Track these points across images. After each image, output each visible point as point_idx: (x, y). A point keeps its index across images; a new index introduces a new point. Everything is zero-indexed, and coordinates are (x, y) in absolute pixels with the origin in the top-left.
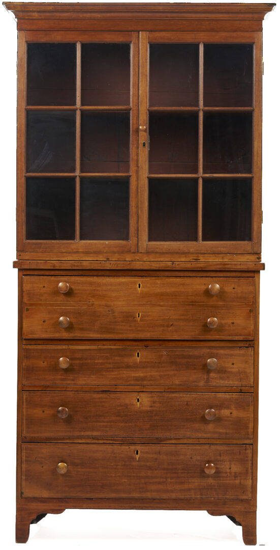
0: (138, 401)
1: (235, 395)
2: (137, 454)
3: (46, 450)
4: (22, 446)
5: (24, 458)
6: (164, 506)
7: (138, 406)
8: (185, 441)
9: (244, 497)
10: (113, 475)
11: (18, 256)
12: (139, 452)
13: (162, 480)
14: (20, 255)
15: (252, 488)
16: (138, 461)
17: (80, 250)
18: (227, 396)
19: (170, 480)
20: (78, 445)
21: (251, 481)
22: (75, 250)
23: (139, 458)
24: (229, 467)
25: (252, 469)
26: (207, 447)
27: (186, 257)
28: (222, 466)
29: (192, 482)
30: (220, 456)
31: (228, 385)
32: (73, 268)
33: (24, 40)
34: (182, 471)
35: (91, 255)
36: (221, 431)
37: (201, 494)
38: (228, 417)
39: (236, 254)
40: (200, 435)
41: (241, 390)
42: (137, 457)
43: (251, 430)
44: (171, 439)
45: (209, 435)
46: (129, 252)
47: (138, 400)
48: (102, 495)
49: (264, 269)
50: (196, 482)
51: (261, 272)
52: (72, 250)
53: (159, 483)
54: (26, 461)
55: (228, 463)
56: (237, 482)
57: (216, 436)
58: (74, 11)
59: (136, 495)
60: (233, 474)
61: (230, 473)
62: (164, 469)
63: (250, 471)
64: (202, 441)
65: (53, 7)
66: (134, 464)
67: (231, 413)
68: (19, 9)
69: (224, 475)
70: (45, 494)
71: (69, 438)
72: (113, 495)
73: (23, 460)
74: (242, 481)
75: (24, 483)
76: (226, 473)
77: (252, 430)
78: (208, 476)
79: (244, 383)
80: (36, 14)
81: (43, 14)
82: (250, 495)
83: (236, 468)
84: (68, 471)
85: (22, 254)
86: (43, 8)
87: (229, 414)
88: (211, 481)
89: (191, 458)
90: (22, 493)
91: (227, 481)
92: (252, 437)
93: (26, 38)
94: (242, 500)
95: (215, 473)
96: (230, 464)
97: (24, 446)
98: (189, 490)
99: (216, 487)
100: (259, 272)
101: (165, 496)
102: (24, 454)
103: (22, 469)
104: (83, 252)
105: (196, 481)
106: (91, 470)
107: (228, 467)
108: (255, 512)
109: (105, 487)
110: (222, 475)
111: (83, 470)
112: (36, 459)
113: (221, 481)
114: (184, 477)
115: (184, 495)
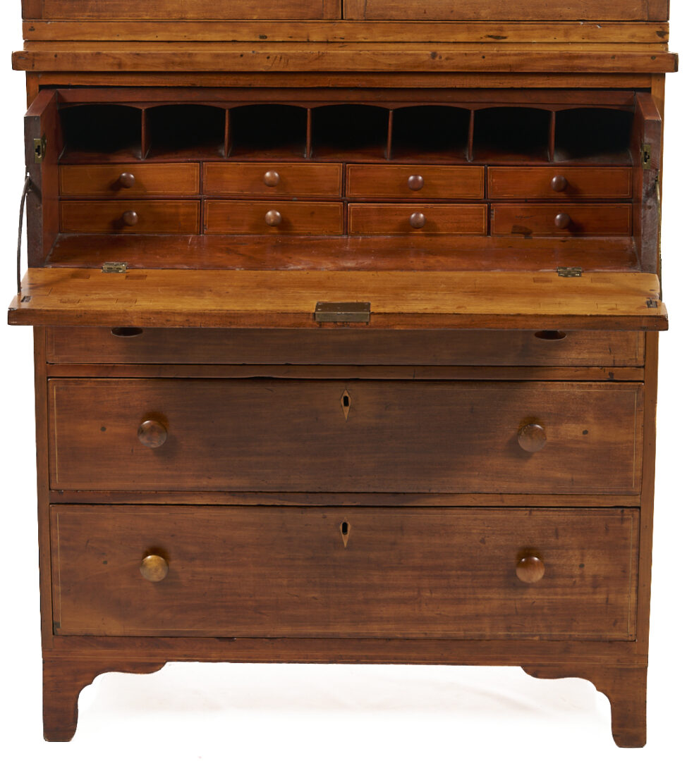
0: (346, 403)
1: (595, 390)
2: (345, 530)
3: (112, 522)
4: (53, 513)
5: (58, 542)
6: (414, 655)
7: (346, 414)
8: (467, 501)
9: (617, 635)
10: (285, 582)
11: (27, 30)
12: (349, 528)
13: (408, 594)
14: (32, 29)
15: (637, 613)
16: (348, 548)
17: (190, 15)
18: (577, 390)
19: (428, 594)
20: (194, 509)
21: (633, 596)
22: (175, 16)
23: (350, 542)
24: (579, 563)
25: (638, 566)
26: (522, 514)
27: (469, 30)
28: (562, 562)
29: (484, 599)
30: (557, 535)
31: (577, 363)
32: (171, 69)
34: (459, 572)
35: (220, 27)
36: (559, 475)
37: (509, 628)
38: (578, 442)
39: (604, 23)
40: (504, 486)
41: (611, 374)
42: (345, 539)
43: (635, 474)
44: (431, 495)
45: (528, 486)
46: (318, 17)
47: (346, 399)
48: (257, 630)
49: (676, 69)
50: (496, 599)
51: (669, 76)
52: (169, 13)
53: (401, 601)
54: (63, 548)
55: (577, 552)
56: (600, 597)
57: (546, 487)
59: (342, 629)
60: (589, 580)
61: (582, 576)
62: (414, 568)
63: (632, 571)
64: (509, 501)
66: (337, 554)
67: (585, 432)
69: (567, 581)
70: (114, 627)
71: (171, 492)
72: (285, 630)
73: (54, 546)
74: (612, 597)
75: (59, 602)
76: (572, 577)
77: (639, 474)
78: (526, 586)
79: (620, 358)
82: (632, 630)
83: (595, 565)
84: (171, 575)
85: (37, 25)
87: (580, 434)
88: (532, 596)
89: (483, 541)
90: (55, 625)
91: (574, 597)
92: (638, 490)
94: (611, 642)
95: (544, 577)
96: (583, 555)
97: (57, 512)
98: (478, 617)
99: (546, 611)
100: (663, 76)
101: (415, 631)
102: (57, 532)
103: (55, 569)
104: (197, 21)
105: (497, 596)
106: (229, 570)
107: (576, 563)
108: (643, 670)
109: (263, 611)
110: (560, 581)
111: (207, 570)
112: (89, 544)
113: (559, 597)
114: (466, 587)
115: (465, 630)
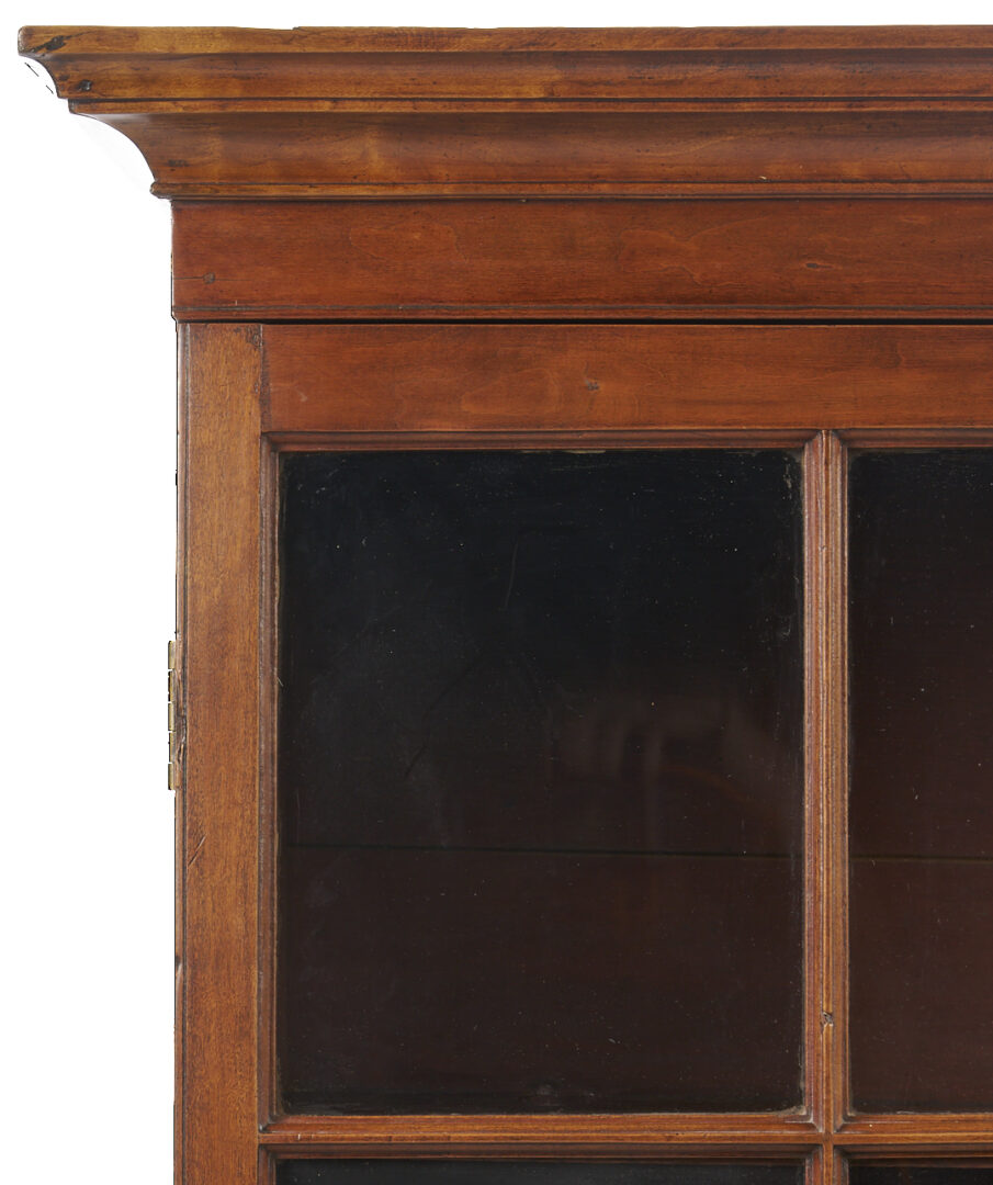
33: (250, 421)
58: (778, 118)
65: (553, 74)
68: (192, 95)
80: (372, 154)
81: (442, 154)
86: (449, 87)
93: (264, 401)
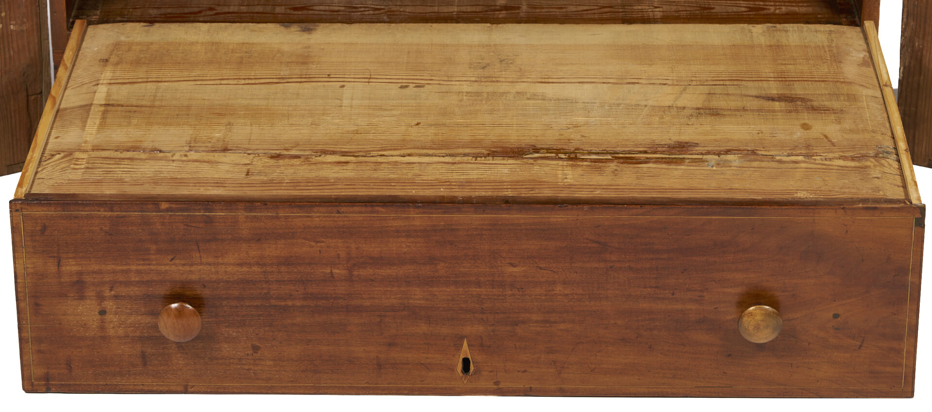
2: (466, 362)
10: (559, 289)
12: (459, 367)
13: (368, 271)
16: (462, 338)
19: (336, 271)
23: (459, 347)
24: (109, 317)
28: (132, 319)
29: (250, 265)
30: (144, 357)
34: (290, 303)
37: (208, 221)
42: (465, 351)
53: (378, 261)
55: (110, 332)
56: (71, 267)
60: (90, 293)
61: (101, 298)
62: (359, 310)
66: (480, 329)
69: (122, 290)
74: (52, 268)
76: (116, 297)
83: (80, 313)
89: (256, 349)
91: (110, 267)
96: (102, 328)
98: (258, 238)
99: (153, 247)
105: (229, 269)
106: (645, 305)
107: (111, 317)
109: (594, 245)
110: (135, 291)
111: (679, 306)
112: (858, 343)
113: (133, 267)
114: (278, 281)
115: (277, 218)
